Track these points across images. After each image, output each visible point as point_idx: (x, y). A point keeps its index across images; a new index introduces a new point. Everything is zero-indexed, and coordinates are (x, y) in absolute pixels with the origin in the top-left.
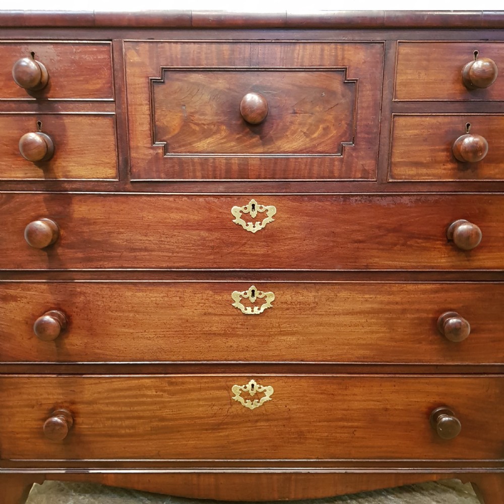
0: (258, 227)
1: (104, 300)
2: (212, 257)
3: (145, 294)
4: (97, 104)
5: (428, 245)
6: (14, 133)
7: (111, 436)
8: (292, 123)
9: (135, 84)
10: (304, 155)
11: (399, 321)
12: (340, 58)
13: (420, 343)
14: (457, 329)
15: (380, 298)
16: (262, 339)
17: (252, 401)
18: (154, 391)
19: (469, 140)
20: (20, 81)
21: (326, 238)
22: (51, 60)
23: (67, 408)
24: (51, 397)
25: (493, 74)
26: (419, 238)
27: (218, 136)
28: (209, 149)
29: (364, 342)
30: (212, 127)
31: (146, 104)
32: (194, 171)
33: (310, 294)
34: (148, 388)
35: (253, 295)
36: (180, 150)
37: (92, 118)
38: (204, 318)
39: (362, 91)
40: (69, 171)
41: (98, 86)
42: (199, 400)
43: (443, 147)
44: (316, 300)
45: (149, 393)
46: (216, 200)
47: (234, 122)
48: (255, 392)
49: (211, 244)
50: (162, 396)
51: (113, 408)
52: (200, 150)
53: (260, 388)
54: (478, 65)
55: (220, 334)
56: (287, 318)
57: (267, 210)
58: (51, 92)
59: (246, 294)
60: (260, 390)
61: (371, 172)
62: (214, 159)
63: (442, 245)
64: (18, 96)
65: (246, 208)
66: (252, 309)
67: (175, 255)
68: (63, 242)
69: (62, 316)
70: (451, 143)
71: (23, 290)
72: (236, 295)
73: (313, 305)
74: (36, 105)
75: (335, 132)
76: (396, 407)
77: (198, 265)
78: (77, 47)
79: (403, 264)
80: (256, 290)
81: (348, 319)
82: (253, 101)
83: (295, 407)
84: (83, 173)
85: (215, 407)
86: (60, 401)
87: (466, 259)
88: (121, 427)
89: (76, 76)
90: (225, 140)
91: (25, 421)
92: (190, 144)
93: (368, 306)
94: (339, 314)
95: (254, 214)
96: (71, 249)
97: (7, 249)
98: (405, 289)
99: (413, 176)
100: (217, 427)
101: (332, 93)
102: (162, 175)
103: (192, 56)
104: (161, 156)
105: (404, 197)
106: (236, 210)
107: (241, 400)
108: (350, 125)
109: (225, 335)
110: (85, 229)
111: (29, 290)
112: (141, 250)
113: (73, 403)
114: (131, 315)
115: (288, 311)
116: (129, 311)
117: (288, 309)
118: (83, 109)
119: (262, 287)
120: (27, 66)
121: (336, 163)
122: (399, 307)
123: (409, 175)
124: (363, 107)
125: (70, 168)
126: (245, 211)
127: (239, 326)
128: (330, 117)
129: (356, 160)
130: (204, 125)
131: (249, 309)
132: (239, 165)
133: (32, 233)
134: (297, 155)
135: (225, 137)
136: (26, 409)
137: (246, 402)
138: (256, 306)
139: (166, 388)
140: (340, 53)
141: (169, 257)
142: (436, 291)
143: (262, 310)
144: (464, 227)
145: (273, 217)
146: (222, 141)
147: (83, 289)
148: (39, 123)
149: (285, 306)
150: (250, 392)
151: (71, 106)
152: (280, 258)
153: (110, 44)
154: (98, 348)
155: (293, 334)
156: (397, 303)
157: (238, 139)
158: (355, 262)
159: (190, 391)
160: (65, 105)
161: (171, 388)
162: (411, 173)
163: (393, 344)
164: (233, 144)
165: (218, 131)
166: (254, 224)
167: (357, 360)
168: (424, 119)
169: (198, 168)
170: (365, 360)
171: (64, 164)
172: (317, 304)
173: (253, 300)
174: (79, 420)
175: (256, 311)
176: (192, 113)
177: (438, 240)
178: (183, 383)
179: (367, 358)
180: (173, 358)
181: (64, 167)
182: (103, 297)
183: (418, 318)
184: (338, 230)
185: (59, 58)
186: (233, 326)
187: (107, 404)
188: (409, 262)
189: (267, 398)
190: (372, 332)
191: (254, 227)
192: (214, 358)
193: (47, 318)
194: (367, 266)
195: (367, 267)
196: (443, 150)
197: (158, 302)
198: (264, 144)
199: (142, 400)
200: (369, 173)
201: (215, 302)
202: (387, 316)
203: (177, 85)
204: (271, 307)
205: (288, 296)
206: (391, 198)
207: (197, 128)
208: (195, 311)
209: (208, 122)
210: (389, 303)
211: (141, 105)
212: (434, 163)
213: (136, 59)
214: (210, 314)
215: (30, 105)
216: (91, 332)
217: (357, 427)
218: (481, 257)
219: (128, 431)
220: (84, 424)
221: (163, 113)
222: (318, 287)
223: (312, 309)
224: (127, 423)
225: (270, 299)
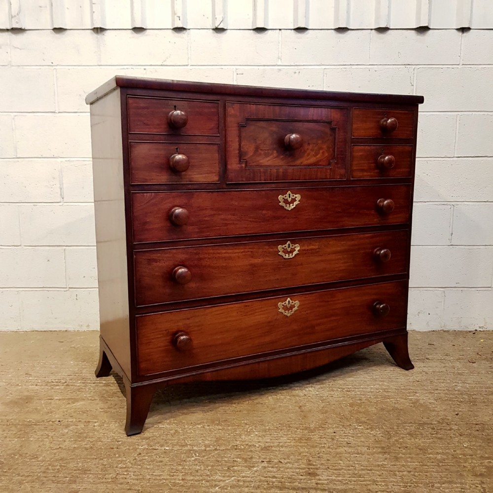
0: (292, 207)
2: (268, 226)
3: (232, 251)
5: (368, 212)
8: (308, 149)
9: (232, 127)
10: (314, 167)
11: (357, 255)
12: (329, 115)
14: (385, 256)
15: (348, 243)
17: (288, 311)
18: (236, 312)
21: (324, 211)
26: (365, 209)
27: (272, 157)
28: (268, 164)
29: (341, 269)
30: (270, 151)
33: (316, 244)
35: (289, 247)
36: (253, 164)
37: (207, 145)
39: (339, 133)
40: (192, 178)
41: (211, 127)
43: (373, 161)
44: (319, 247)
45: (233, 314)
46: (271, 192)
48: (290, 305)
49: (268, 218)
52: (263, 164)
53: (292, 302)
57: (296, 197)
59: (285, 246)
60: (293, 304)
61: (344, 175)
62: (271, 169)
63: (374, 212)
65: (286, 196)
66: (289, 255)
71: (161, 254)
72: (280, 247)
73: (318, 250)
75: (327, 154)
76: (357, 304)
80: (290, 244)
81: (333, 257)
83: (310, 311)
84: (200, 179)
85: (270, 318)
86: (180, 327)
87: (384, 218)
90: (276, 159)
93: (343, 248)
94: (330, 254)
95: (290, 200)
98: (359, 237)
102: (244, 179)
104: (244, 168)
105: (358, 188)
106: (280, 197)
107: (283, 311)
108: (334, 151)
112: (230, 224)
113: (189, 327)
117: (306, 254)
119: (293, 242)
121: (328, 171)
122: (357, 247)
123: (359, 176)
124: (340, 142)
125: (193, 176)
126: (286, 198)
128: (325, 147)
129: (337, 169)
131: (287, 255)
134: (311, 167)
135: (276, 157)
137: (286, 312)
139: (243, 310)
140: (329, 113)
142: (372, 237)
143: (293, 256)
144: (386, 202)
145: (299, 201)
146: (274, 159)
147: (198, 251)
148: (177, 149)
149: (305, 252)
150: (288, 306)
151: (196, 138)
153: (218, 103)
156: (356, 245)
157: (282, 158)
162: (360, 174)
163: (355, 268)
164: (279, 161)
165: (272, 154)
166: (290, 205)
169: (263, 174)
171: (190, 173)
172: (320, 249)
173: (289, 250)
175: (291, 257)
176: (259, 143)
177: (372, 210)
179: (343, 277)
180: (247, 290)
181: (190, 175)
183: (365, 253)
184: (329, 207)
188: (360, 222)
189: (296, 308)
190: (346, 263)
191: (290, 207)
195: (343, 226)
196: (373, 163)
197: (239, 256)
199: (229, 319)
200: (342, 176)
201: (269, 253)
202: (351, 253)
203: (253, 127)
204: (298, 253)
205: (306, 246)
207: (262, 153)
208: (259, 259)
209: (268, 149)
210: (352, 245)
212: (369, 169)
213: (233, 113)
217: (340, 319)
221: (245, 144)
222: (320, 239)
223: (317, 252)
225: (297, 249)
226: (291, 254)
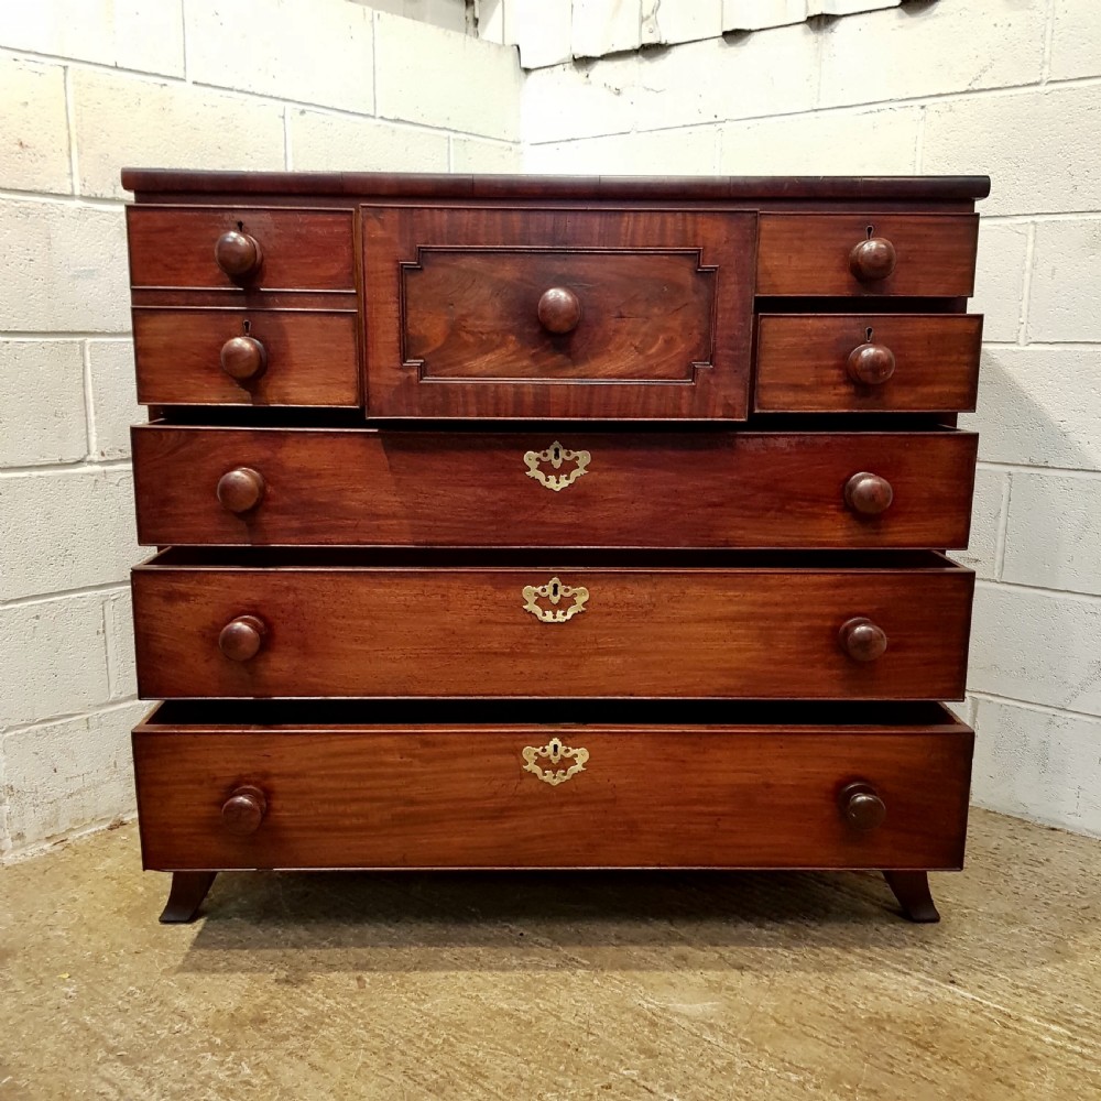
0: (564, 483)
1: (325, 599)
2: (494, 528)
3: (388, 590)
4: (331, 298)
5: (816, 510)
6: (209, 336)
7: (327, 829)
8: (617, 331)
9: (377, 272)
10: (635, 382)
11: (780, 632)
12: (690, 234)
13: (813, 667)
14: (865, 642)
15: (751, 596)
16: (570, 661)
17: (555, 772)
18: (398, 756)
19: (869, 352)
20: (224, 264)
21: (665, 500)
22: (266, 233)
23: (256, 784)
24: (230, 766)
25: (889, 261)
26: (802, 500)
27: (503, 351)
28: (489, 372)
29: (727, 665)
30: (494, 337)
31: (394, 302)
32: (466, 404)
33: (643, 591)
34: (388, 751)
35: (555, 593)
36: (444, 371)
37: (323, 317)
38: (481, 628)
39: (724, 285)
40: (287, 394)
41: (333, 272)
42: (470, 770)
43: (832, 363)
44: (654, 600)
45: (390, 759)
47: (527, 330)
48: (558, 757)
49: (494, 508)
50: (410, 765)
51: (332, 784)
52: (474, 372)
53: (567, 751)
54: (870, 246)
55: (503, 654)
56: (609, 628)
57: (577, 458)
58: (266, 279)
59: (544, 590)
60: (568, 755)
61: (737, 407)
62: (497, 386)
63: (838, 510)
64: (217, 285)
65: (545, 455)
66: (555, 613)
67: (438, 524)
68: (271, 504)
69: (261, 624)
70: (845, 356)
71: (199, 583)
72: (529, 591)
73: (648, 607)
74: (243, 298)
75: (683, 346)
76: (784, 782)
77: (474, 540)
78: (305, 216)
79: (781, 539)
80: (560, 584)
81: (702, 629)
82: (557, 301)
83: (624, 781)
84: (308, 397)
85: (496, 783)
86: (245, 773)
87: (873, 531)
88: (344, 815)
89: (302, 257)
90: (514, 357)
91: (187, 805)
92: (460, 363)
93: (732, 609)
94: (689, 622)
95: (557, 464)
96: (282, 514)
97: (184, 515)
98: (787, 582)
99: (789, 405)
100: (500, 814)
101: (679, 288)
102: (417, 411)
103: (464, 230)
104: (414, 381)
105: (781, 439)
106: (530, 458)
107: (537, 770)
108: (706, 336)
109: (512, 655)
110: (305, 484)
111: (208, 584)
112: (387, 517)
113: (266, 775)
114: (367, 623)
115: (609, 618)
116: (364, 618)
117: (609, 614)
118: (311, 305)
119: (568, 579)
120: (235, 243)
121: (685, 394)
122: (780, 610)
123: (784, 403)
124: (725, 310)
125: (289, 390)
126: (544, 459)
127: (533, 641)
128: (674, 324)
129: (715, 389)
130: (482, 333)
131: (549, 614)
132: (535, 395)
133: (229, 490)
134: (624, 382)
135: (514, 353)
136: (190, 787)
137: (545, 775)
138: (560, 609)
139: (417, 752)
140: (690, 227)
141: (430, 527)
142: (837, 586)
143: (569, 616)
144: (866, 482)
145: (586, 468)
146: (509, 359)
147: (294, 582)
148: (247, 324)
149: (605, 610)
150: (552, 757)
151: (294, 299)
152: (596, 529)
153: (351, 212)
154: (315, 676)
155: (617, 652)
156: (776, 604)
157: (533, 355)
158: (709, 536)
159: (455, 756)
160: (285, 299)
161: (426, 751)
162: (786, 399)
163: (772, 668)
164: (525, 363)
165: (503, 343)
166: (558, 479)
167: (717, 693)
168: (804, 321)
169: (472, 399)
170: (729, 693)
171: (281, 383)
172: (654, 605)
173: (555, 600)
174: (276, 804)
175: (560, 617)
176: (462, 316)
177: (832, 503)
178: (445, 743)
179: (732, 690)
181: (281, 387)
182: (323, 596)
183: (808, 628)
184: (682, 487)
185: (278, 231)
186: (525, 641)
187: (322, 777)
188: (787, 536)
189: (578, 767)
190: (739, 650)
191: (558, 482)
192: (496, 692)
193: (239, 625)
194: (727, 541)
195: (727, 543)
196: (834, 367)
197: (408, 604)
198: (575, 364)
199: (377, 770)
200: (734, 410)
201: (496, 603)
202: (761, 624)
203: (442, 272)
204: (583, 612)
205: (610, 593)
206: (761, 440)
207: (472, 340)
208: (466, 617)
209: (489, 329)
210: (764, 604)
211: (386, 303)
212: (821, 385)
213: (380, 233)
214: (488, 622)
215: (232, 298)
216: (305, 650)
217: (723, 815)
218: (896, 529)
219: (354, 821)
220: (285, 810)
221: (419, 315)
222: (655, 580)
223: (646, 613)
224: (354, 808)
225: (582, 598)
226: (560, 613)
